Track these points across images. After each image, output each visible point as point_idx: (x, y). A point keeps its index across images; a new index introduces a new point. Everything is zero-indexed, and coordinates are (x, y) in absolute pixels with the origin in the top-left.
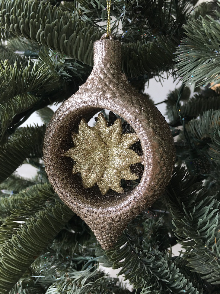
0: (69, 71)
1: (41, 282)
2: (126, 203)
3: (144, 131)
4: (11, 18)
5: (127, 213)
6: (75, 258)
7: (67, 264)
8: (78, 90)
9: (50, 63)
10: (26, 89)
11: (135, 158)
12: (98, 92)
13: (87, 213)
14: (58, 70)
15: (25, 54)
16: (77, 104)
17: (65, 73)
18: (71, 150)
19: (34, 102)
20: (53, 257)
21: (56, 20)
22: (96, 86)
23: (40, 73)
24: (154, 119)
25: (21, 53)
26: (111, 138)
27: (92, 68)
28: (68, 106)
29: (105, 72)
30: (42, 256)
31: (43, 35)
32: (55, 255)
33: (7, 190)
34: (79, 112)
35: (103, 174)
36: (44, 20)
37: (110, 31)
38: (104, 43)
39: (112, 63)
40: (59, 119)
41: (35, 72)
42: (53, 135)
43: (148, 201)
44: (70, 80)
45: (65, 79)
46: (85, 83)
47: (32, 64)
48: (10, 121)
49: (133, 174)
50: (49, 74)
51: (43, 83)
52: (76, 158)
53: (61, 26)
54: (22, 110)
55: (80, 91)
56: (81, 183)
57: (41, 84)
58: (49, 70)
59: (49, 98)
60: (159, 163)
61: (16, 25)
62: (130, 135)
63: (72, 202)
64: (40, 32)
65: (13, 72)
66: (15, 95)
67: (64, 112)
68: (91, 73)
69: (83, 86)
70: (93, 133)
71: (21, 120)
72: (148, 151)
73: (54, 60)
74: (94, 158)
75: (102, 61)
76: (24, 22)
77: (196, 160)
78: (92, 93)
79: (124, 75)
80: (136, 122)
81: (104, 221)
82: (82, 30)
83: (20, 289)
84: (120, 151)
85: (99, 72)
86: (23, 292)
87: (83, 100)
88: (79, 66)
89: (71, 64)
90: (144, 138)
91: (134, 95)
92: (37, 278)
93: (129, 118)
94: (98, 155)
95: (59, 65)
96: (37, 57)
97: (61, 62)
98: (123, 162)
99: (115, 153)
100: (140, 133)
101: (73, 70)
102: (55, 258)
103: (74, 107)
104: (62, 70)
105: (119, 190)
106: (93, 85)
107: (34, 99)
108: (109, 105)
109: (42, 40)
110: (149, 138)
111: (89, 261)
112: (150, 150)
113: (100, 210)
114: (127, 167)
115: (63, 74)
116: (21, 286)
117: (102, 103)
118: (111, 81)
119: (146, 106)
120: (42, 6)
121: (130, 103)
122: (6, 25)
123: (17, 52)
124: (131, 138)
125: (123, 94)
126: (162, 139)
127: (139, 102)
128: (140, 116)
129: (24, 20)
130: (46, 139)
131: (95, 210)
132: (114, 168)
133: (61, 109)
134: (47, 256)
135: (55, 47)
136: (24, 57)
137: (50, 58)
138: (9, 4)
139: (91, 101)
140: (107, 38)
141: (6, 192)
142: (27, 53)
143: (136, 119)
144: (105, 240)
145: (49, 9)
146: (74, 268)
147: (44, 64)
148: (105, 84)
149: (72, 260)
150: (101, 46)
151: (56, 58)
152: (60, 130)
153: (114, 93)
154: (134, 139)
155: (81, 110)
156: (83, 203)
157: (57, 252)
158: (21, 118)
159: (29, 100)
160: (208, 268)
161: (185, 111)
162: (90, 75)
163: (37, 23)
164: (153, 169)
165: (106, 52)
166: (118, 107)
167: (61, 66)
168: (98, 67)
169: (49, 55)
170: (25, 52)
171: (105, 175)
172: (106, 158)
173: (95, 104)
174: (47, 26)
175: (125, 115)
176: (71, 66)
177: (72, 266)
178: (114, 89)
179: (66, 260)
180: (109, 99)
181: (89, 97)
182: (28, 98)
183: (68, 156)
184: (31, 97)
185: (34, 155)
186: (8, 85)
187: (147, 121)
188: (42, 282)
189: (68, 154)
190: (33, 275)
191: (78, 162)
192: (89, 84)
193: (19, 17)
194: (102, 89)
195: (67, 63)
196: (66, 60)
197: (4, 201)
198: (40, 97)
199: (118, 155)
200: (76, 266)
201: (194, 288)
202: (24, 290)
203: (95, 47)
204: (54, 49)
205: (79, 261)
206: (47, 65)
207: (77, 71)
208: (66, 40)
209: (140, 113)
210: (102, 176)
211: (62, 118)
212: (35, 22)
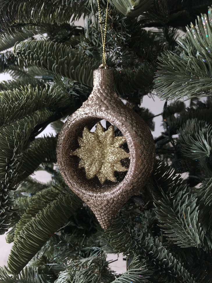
0: (77, 91)
1: (53, 269)
2: (118, 188)
3: (129, 134)
4: (34, 56)
5: (118, 196)
6: (84, 249)
7: (76, 253)
8: (82, 105)
9: (62, 85)
10: (44, 105)
11: (124, 155)
12: (96, 106)
13: (89, 197)
14: (68, 90)
15: (43, 79)
16: (81, 115)
17: (74, 93)
18: (77, 150)
19: (50, 116)
20: (64, 247)
21: (66, 56)
22: (94, 102)
23: (54, 93)
24: (137, 125)
25: (40, 78)
26: (106, 139)
27: (92, 89)
28: (74, 117)
29: (101, 92)
30: (55, 246)
31: (57, 67)
32: (66, 245)
33: (26, 193)
34: (82, 121)
35: (101, 167)
36: (57, 56)
37: (105, 63)
38: (100, 72)
39: (106, 85)
40: (68, 127)
41: (51, 93)
42: (64, 139)
43: (134, 186)
44: (78, 98)
45: (74, 97)
46: (87, 100)
47: (49, 86)
48: (32, 130)
49: (123, 167)
50: (61, 94)
51: (57, 101)
52: (81, 156)
53: (70, 60)
54: (41, 122)
55: (83, 106)
56: (85, 176)
57: (55, 101)
58: (62, 91)
59: (61, 113)
60: (140, 157)
61: (38, 61)
62: (120, 138)
63: (78, 189)
64: (55, 66)
65: (35, 93)
66: (36, 110)
67: (71, 122)
68: (92, 93)
69: (86, 102)
70: (93, 137)
71: (40, 130)
72: (132, 148)
73: (66, 83)
74: (94, 156)
75: (99, 84)
76: (44, 59)
77: (180, 160)
78: (92, 107)
79: (115, 94)
80: (123, 127)
81: (102, 203)
82: (85, 62)
83: (36, 274)
84: (113, 149)
85: (97, 92)
86: (39, 277)
87: (85, 112)
88: (84, 87)
89: (78, 86)
90: (129, 138)
91: (122, 108)
92: (51, 265)
93: (118, 124)
94: (97, 152)
95: (69, 87)
96: (52, 81)
97: (71, 85)
98: (115, 157)
99: (109, 151)
100: (126, 135)
101: (80, 90)
102: (66, 248)
103: (79, 118)
104: (71, 90)
105: (113, 179)
106: (92, 101)
107: (50, 114)
108: (104, 116)
109: (57, 70)
110: (132, 139)
111: (95, 250)
112: (133, 147)
113: (99, 194)
114: (118, 161)
115: (73, 93)
116: (37, 272)
117: (99, 114)
118: (105, 99)
119: (131, 115)
120: (56, 47)
121: (118, 114)
122: (31, 61)
123: (36, 77)
124: (121, 139)
125: (114, 107)
126: (142, 139)
127: (126, 113)
128: (126, 123)
129: (44, 57)
130: (58, 142)
131: (95, 195)
132: (109, 163)
133: (69, 119)
134: (59, 246)
135: (66, 74)
136: (42, 81)
137: (62, 82)
138: (33, 46)
139: (91, 113)
140: (103, 68)
141: (25, 194)
142: (45, 77)
143: (123, 124)
144: (103, 220)
145: (61, 48)
146: (82, 256)
147: (57, 87)
148: (101, 101)
149: (81, 250)
150: (98, 73)
151: (67, 81)
152: (69, 135)
153: (107, 107)
154: (123, 140)
155: (84, 120)
156: (85, 190)
157: (68, 242)
158: (40, 129)
159: (46, 114)
160: (178, 235)
161: (178, 122)
162: (91, 94)
163: (52, 59)
164: (136, 162)
165: (102, 77)
166: (110, 116)
167: (71, 88)
168: (96, 88)
169: (62, 79)
170: (43, 76)
171: (103, 169)
172: (103, 156)
173: (94, 115)
174: (60, 61)
175: (115, 122)
176: (78, 87)
177: (80, 255)
178: (107, 104)
179: (75, 250)
180: (103, 111)
181: (89, 110)
182: (45, 113)
183: (75, 155)
184: (48, 112)
185: (49, 160)
186: (32, 103)
187: (131, 126)
188: (55, 269)
189: (75, 153)
190: (47, 263)
191: (82, 159)
192: (90, 101)
193: (40, 56)
194: (99, 104)
195: (76, 85)
196: (75, 83)
197: (24, 200)
198: (54, 112)
199: (111, 152)
200: (84, 255)
201: (173, 257)
202: (40, 275)
203: (94, 74)
204: (64, 76)
205: (87, 251)
206: (60, 87)
207: (83, 91)
208: (73, 70)
209: (126, 120)
210: (100, 169)
211: (70, 126)
212: (51, 58)
